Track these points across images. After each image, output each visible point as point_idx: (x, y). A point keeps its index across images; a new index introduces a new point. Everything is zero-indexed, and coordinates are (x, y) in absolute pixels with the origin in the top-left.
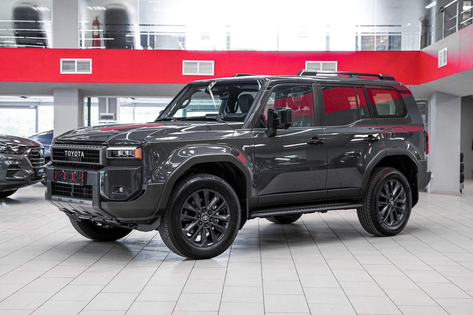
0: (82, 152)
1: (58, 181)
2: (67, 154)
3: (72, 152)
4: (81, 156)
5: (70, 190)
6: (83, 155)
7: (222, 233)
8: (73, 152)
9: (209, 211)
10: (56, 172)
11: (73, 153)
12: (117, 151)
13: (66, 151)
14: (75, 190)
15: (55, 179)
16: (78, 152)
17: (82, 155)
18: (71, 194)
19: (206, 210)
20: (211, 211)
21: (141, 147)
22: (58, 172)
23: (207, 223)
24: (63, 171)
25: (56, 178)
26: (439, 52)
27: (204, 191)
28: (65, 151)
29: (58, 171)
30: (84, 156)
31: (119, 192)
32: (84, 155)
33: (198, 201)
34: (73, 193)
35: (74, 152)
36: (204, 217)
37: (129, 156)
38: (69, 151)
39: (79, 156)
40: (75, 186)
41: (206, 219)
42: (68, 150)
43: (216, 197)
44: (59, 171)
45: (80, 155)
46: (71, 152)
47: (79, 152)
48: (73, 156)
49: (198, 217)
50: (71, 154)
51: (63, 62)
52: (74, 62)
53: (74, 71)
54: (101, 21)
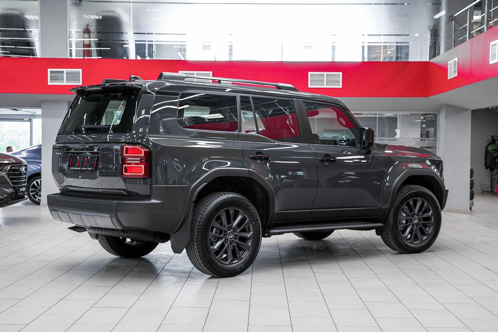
51: (51, 72)
52: (63, 72)
53: (63, 82)
54: (93, 28)
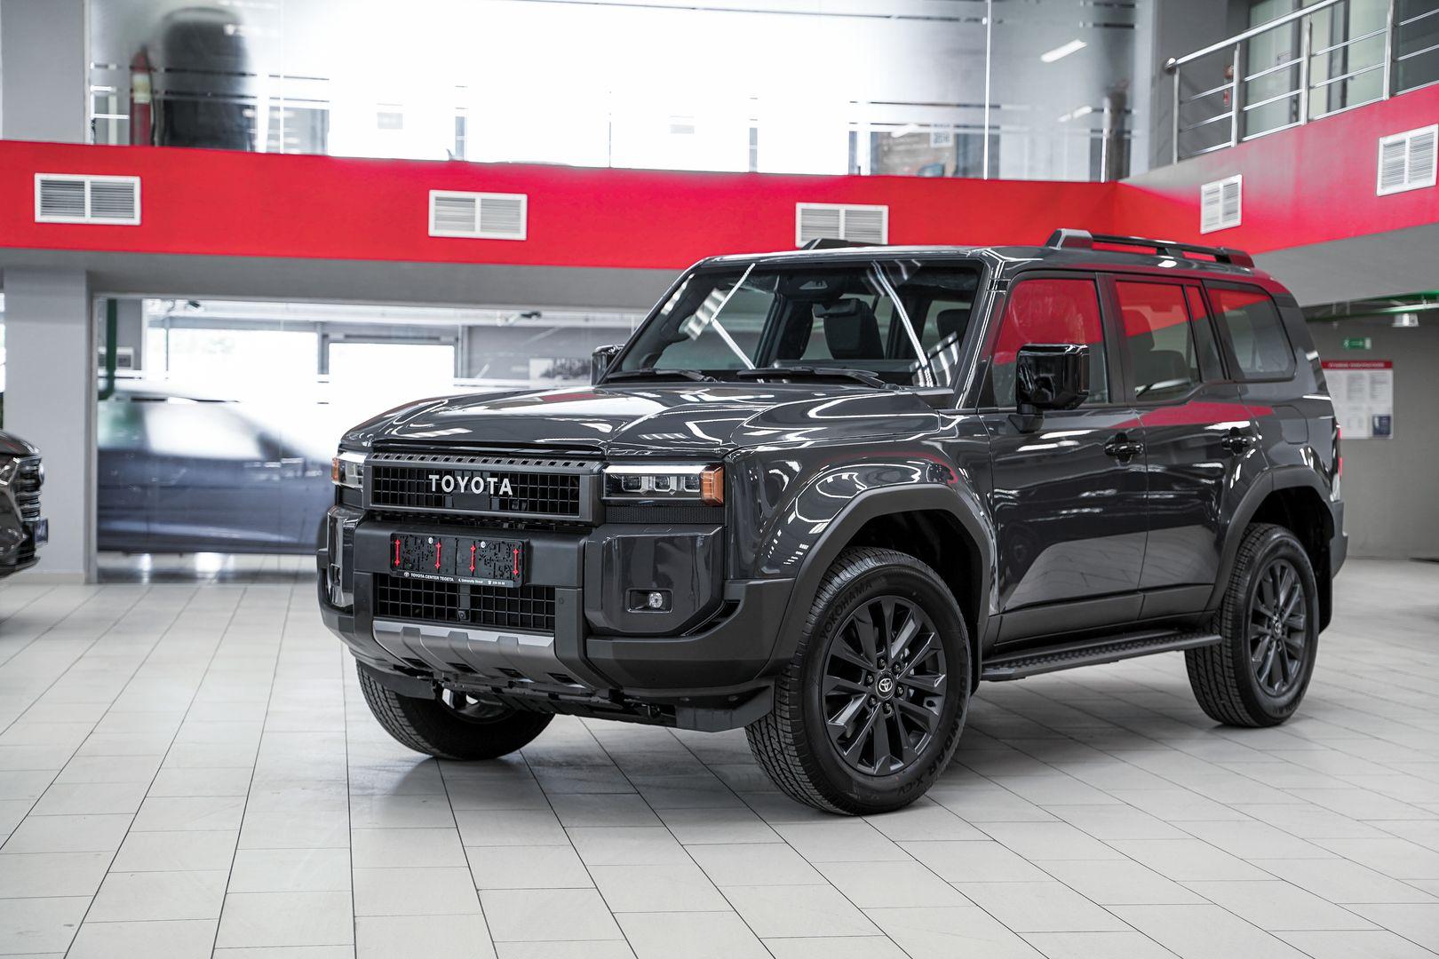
0: (506, 481)
1: (407, 574)
2: (439, 485)
3: (459, 478)
4: (501, 493)
5: (453, 601)
6: (506, 487)
7: (924, 731)
8: (466, 478)
9: (894, 665)
10: (397, 543)
11: (463, 484)
12: (638, 477)
13: (434, 478)
14: (474, 602)
15: (393, 566)
16: (489, 479)
17: (503, 489)
18: (461, 613)
19: (886, 661)
20: (899, 664)
21: (722, 465)
22: (406, 545)
23: (888, 702)
24: (430, 540)
25: (397, 562)
26: (1205, 188)
27: (883, 603)
28: (430, 477)
29: (406, 542)
30: (510, 493)
31: (648, 608)
32: (512, 488)
33: (868, 634)
34: (467, 612)
35: (470, 481)
36: (883, 682)
37: (678, 493)
38: (448, 477)
39: (492, 492)
40: (475, 588)
41: (887, 690)
42: (441, 473)
43: (911, 620)
44: (411, 541)
45: (497, 488)
46: (456, 480)
47: (492, 480)
48: (462, 491)
49: (867, 684)
50: (457, 485)
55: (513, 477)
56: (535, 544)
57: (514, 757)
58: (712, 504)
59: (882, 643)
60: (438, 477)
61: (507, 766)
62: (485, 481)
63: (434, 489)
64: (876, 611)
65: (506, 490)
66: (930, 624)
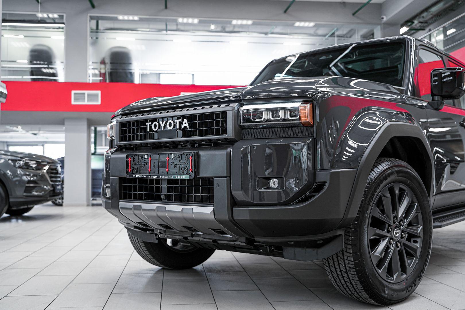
0: (185, 120)
1: (134, 176)
2: (151, 128)
3: (161, 122)
4: (183, 127)
5: (159, 189)
6: (186, 124)
7: (414, 257)
8: (164, 122)
9: (400, 221)
10: (130, 160)
11: (162, 125)
13: (148, 124)
14: (169, 189)
15: (127, 172)
16: (176, 121)
17: (184, 125)
18: (162, 196)
19: (397, 219)
20: (402, 221)
21: (312, 102)
22: (134, 160)
23: (398, 241)
24: (146, 156)
25: (129, 170)
27: (394, 187)
28: (147, 124)
29: (134, 158)
30: (188, 127)
31: (269, 188)
32: (189, 124)
33: (387, 203)
34: (165, 195)
35: (166, 123)
36: (396, 231)
37: (285, 120)
38: (155, 123)
39: (178, 128)
40: (169, 181)
41: (398, 235)
42: (151, 120)
43: (407, 197)
44: (136, 157)
45: (180, 125)
46: (159, 124)
47: (178, 121)
48: (163, 129)
49: (388, 231)
50: (160, 127)
51: (75, 94)
52: (84, 94)
53: (84, 101)
54: (108, 61)
55: (189, 118)
56: (201, 153)
57: (199, 267)
58: (306, 125)
59: (395, 209)
60: (150, 123)
61: (197, 272)
62: (174, 122)
63: (148, 130)
64: (391, 191)
65: (185, 125)
66: (415, 200)
